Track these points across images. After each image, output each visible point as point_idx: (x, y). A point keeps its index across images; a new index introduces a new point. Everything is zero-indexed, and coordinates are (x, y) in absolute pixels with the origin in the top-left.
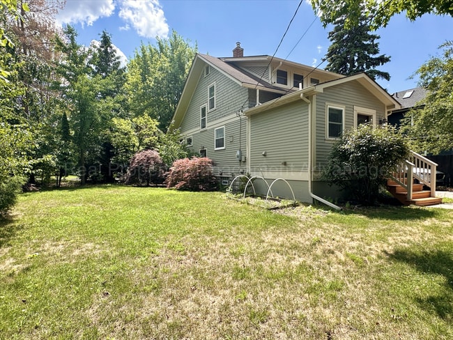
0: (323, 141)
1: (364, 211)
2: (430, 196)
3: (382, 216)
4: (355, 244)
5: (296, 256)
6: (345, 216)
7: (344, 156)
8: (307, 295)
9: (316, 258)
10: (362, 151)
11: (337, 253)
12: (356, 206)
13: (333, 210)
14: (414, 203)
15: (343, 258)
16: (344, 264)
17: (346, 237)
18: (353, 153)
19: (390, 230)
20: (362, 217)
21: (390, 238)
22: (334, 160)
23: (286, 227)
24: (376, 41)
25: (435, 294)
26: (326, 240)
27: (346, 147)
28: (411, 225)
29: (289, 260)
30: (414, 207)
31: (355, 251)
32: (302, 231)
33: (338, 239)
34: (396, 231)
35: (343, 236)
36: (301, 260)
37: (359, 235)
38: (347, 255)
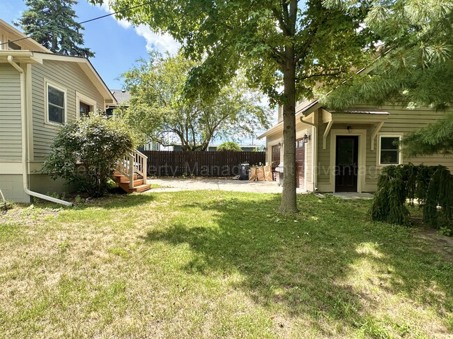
0: (42, 125)
1: (97, 203)
2: (143, 184)
3: (117, 205)
4: (110, 237)
5: (47, 273)
6: (81, 211)
7: (74, 144)
8: (93, 314)
9: (75, 267)
10: (96, 141)
11: (97, 253)
12: (87, 199)
13: (64, 207)
14: (135, 190)
15: (107, 256)
16: (110, 261)
17: (97, 233)
18: (85, 142)
19: (131, 216)
20: (99, 209)
21: (136, 224)
22: (58, 149)
23: (7, 241)
24: (80, 31)
25: (191, 260)
26: (75, 242)
27: (77, 134)
28: (143, 209)
29: (39, 282)
30: (137, 194)
31: (113, 244)
32: (38, 238)
33: (89, 237)
34: (136, 216)
35: (93, 233)
36: (58, 276)
37: (109, 228)
38: (110, 251)
